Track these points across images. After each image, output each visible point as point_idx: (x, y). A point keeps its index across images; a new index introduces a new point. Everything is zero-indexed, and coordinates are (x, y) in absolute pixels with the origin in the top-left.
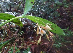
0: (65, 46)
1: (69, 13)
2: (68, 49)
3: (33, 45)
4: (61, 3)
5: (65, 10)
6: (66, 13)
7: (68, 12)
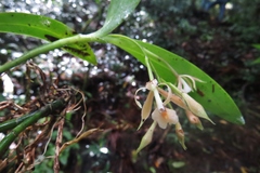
0: (199, 141)
1: (212, 56)
2: (204, 150)
3: (114, 131)
4: (194, 28)
5: (203, 46)
6: (206, 54)
7: (212, 52)
